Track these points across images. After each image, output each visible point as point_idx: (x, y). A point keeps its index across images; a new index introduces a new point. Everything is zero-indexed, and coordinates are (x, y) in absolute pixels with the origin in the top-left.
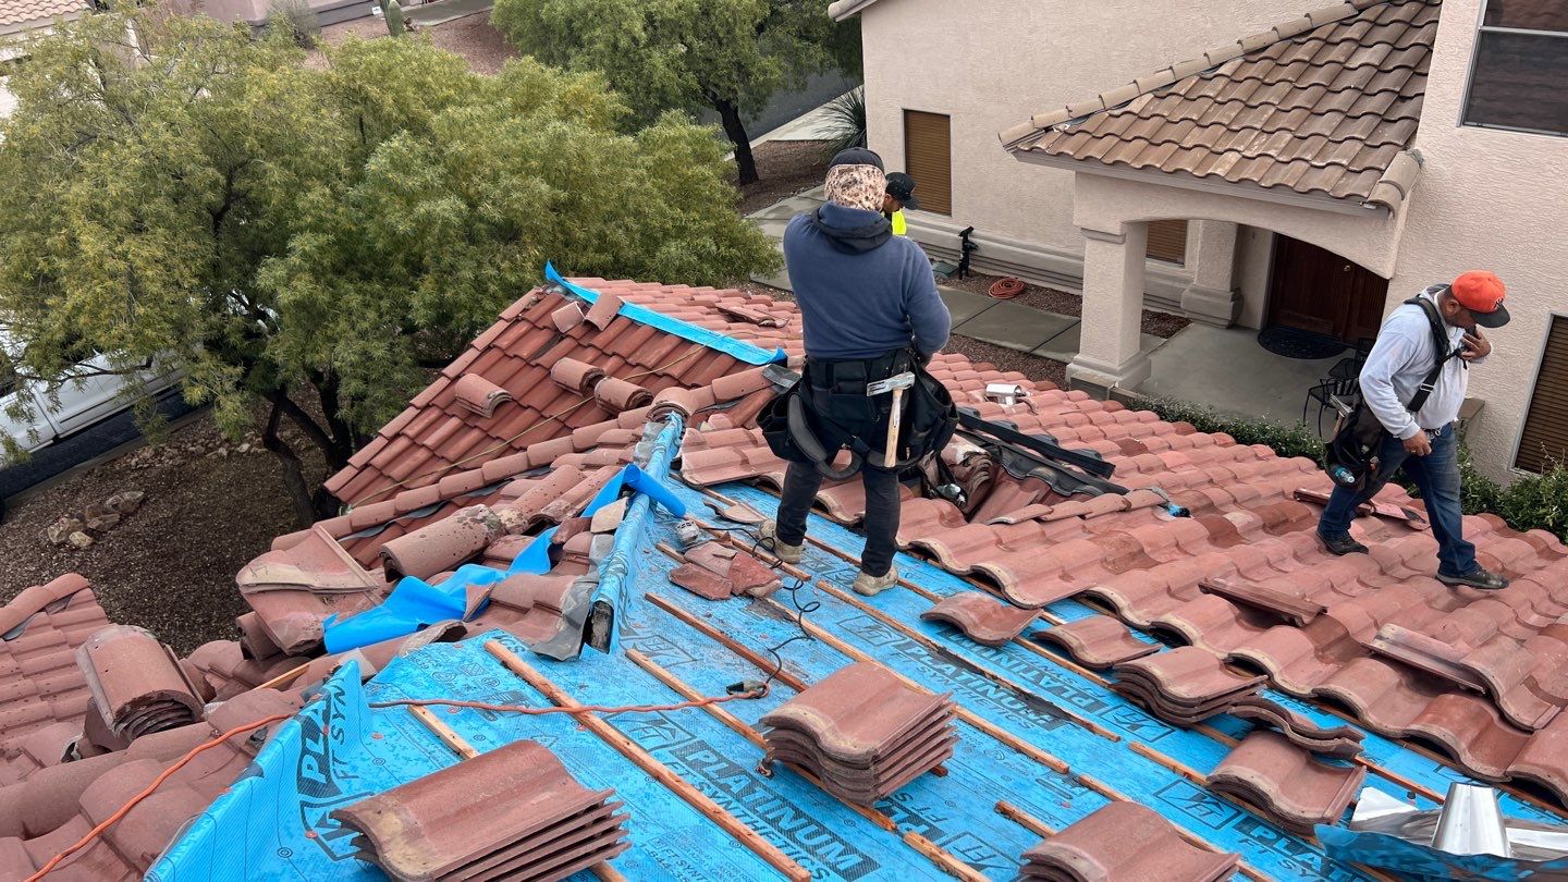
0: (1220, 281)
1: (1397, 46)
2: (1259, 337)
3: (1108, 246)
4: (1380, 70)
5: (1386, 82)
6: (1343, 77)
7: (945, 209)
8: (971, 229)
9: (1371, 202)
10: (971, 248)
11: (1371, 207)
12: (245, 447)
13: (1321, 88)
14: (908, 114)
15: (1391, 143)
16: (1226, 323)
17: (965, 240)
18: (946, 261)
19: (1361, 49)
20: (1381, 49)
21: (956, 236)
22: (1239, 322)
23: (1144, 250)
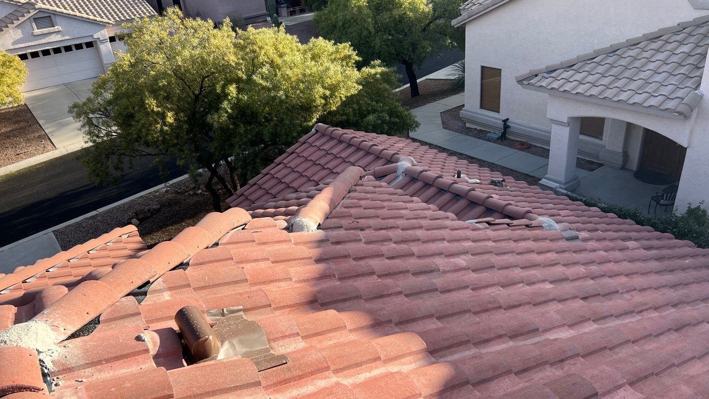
0: (618, 148)
1: (699, 45)
2: (634, 174)
3: (562, 127)
4: (689, 55)
5: (691, 60)
6: (671, 58)
7: (497, 110)
8: (508, 119)
9: (677, 112)
10: (507, 128)
11: (677, 114)
12: (200, 191)
13: (661, 62)
14: (483, 68)
15: (689, 87)
16: (620, 167)
17: (505, 124)
18: (496, 132)
19: (682, 46)
20: (691, 46)
21: (501, 122)
22: (625, 167)
23: (579, 130)
